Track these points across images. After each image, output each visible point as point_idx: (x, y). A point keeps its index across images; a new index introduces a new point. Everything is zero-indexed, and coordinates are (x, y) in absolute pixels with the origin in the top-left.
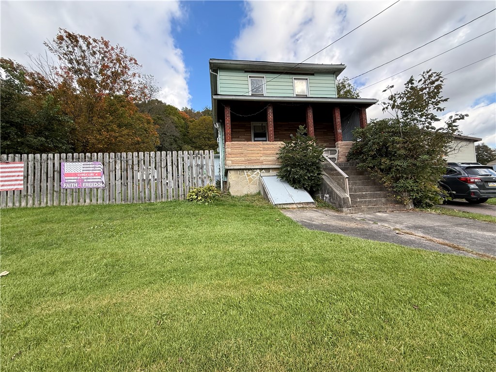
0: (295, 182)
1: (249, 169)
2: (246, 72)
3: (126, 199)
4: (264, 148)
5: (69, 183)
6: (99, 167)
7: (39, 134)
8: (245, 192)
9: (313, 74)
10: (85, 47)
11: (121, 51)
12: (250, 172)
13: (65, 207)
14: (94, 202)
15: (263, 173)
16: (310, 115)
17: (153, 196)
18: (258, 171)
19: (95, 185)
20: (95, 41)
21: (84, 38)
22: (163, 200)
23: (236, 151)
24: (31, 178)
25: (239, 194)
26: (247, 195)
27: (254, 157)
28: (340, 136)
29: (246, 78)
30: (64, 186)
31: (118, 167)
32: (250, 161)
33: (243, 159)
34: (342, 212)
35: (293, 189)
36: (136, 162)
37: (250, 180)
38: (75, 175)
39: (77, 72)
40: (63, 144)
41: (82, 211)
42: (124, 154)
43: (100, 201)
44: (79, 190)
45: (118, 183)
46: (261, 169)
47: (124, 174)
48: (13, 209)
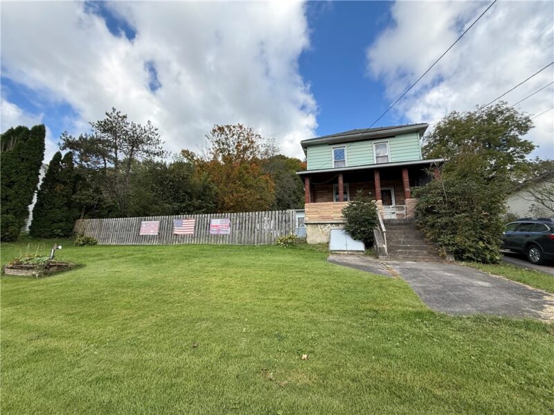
0: (354, 235)
1: (322, 224)
2: (330, 145)
3: (240, 243)
4: (335, 208)
5: (213, 231)
6: (228, 221)
7: (198, 198)
8: (319, 242)
9: (394, 137)
10: (228, 132)
11: (251, 130)
12: (322, 226)
13: (211, 245)
14: (224, 243)
15: (334, 227)
16: (377, 177)
17: (256, 241)
18: (329, 225)
19: (225, 233)
20: (234, 127)
21: (228, 127)
22: (262, 244)
23: (312, 210)
24: (197, 227)
25: (313, 243)
26: (319, 244)
27: (327, 214)
28: (408, 194)
29: (330, 150)
30: (211, 232)
31: (238, 222)
32: (323, 218)
33: (317, 216)
34: (378, 258)
35: (352, 240)
36: (247, 219)
37: (323, 232)
38: (217, 226)
39: (222, 151)
40: (211, 204)
41: (218, 247)
42: (241, 214)
43: (227, 243)
44: (217, 236)
45: (237, 232)
46: (332, 224)
47: (241, 226)
48: (189, 244)
